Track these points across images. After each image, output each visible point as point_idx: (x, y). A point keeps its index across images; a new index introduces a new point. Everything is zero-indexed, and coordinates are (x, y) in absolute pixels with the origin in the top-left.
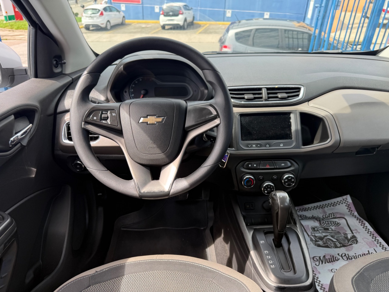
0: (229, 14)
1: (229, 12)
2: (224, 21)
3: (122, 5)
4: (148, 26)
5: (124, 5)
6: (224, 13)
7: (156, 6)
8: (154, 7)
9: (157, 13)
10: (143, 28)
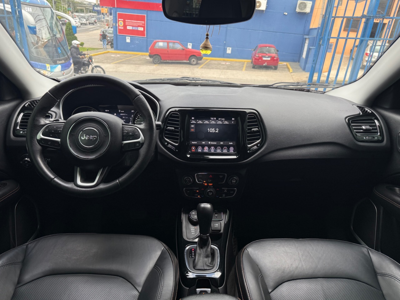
0: (229, 51)
1: (229, 49)
2: (224, 57)
3: (127, 37)
5: (129, 37)
6: (225, 50)
10: (148, 60)
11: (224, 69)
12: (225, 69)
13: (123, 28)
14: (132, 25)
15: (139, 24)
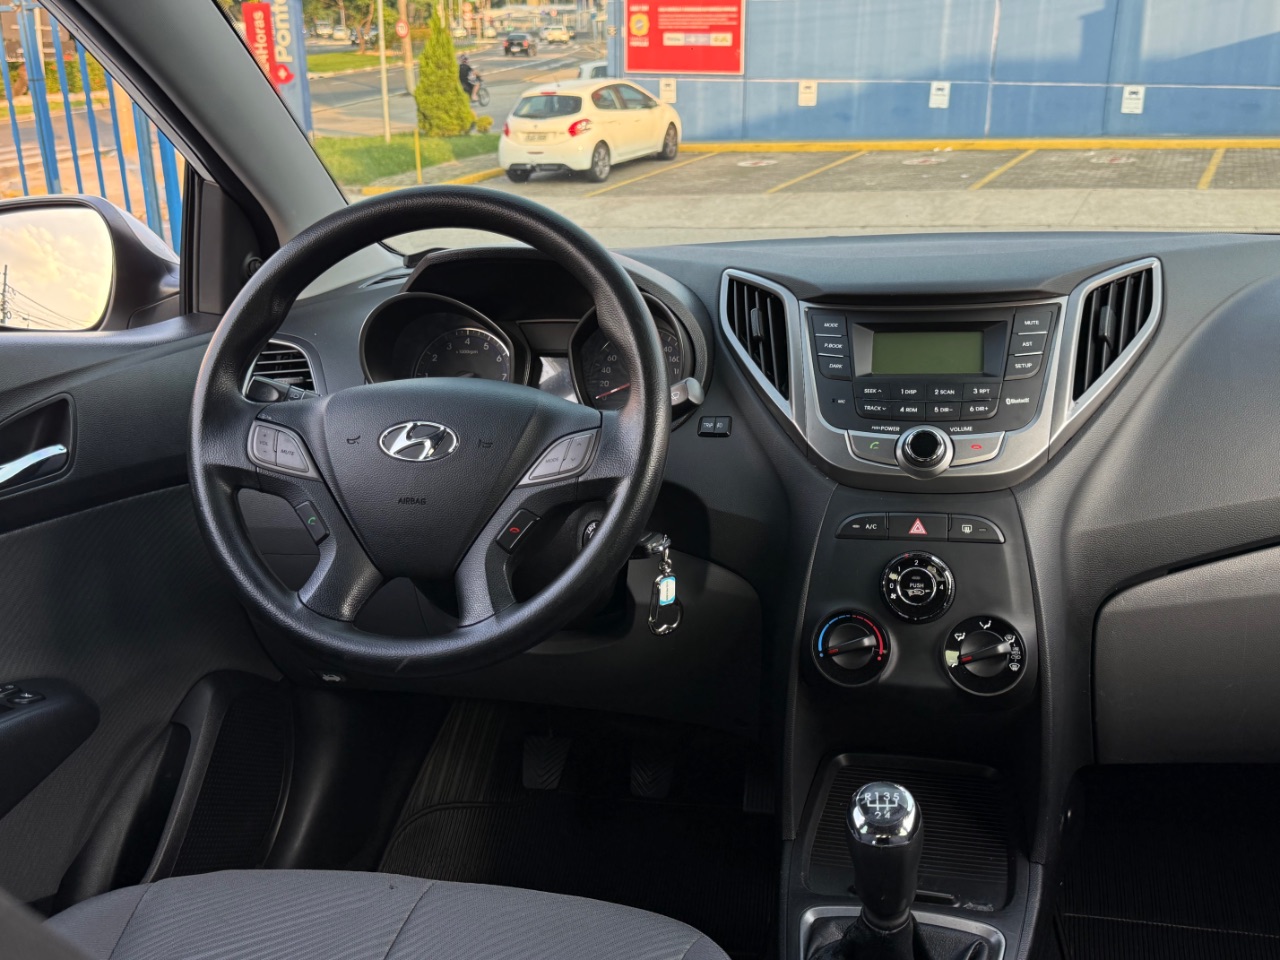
0: (1133, 101)
1: (1134, 93)
2: (1105, 134)
3: (663, 81)
4: (764, 163)
5: (673, 81)
6: (1111, 99)
7: (803, 83)
8: (797, 84)
9: (808, 109)
10: (743, 171)
11: (1100, 183)
12: (1104, 186)
13: (645, 44)
14: (684, 24)
15: (714, 21)
